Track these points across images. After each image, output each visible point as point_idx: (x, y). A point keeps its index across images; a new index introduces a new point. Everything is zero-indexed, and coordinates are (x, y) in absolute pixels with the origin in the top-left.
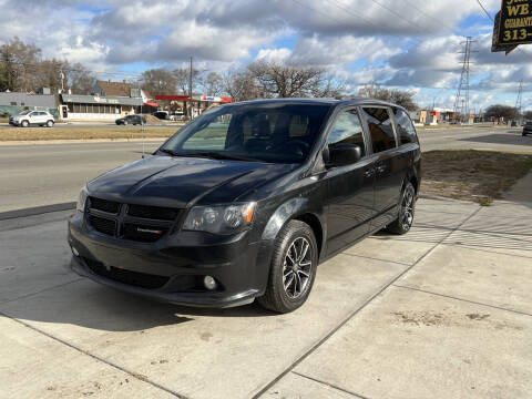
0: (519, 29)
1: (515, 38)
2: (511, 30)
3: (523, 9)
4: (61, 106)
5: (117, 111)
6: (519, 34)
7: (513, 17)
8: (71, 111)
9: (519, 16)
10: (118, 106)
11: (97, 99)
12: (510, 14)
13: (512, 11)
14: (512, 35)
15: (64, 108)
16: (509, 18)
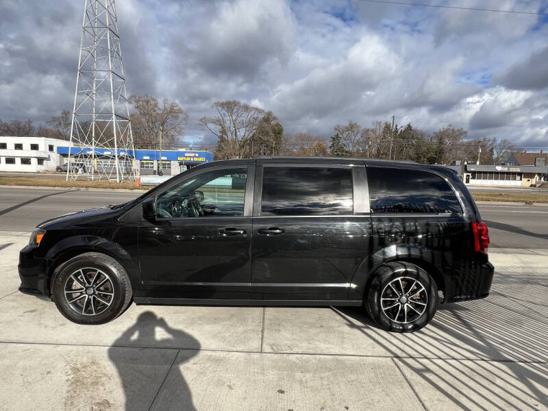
4: (465, 174)
5: (518, 178)
8: (474, 178)
10: (520, 174)
11: (499, 168)
15: (468, 176)
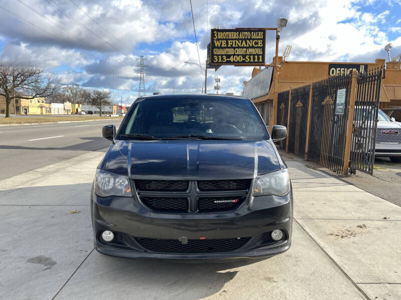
0: (222, 55)
1: (220, 61)
2: (218, 55)
3: (223, 43)
6: (222, 59)
7: (218, 47)
9: (221, 47)
12: (216, 46)
13: (217, 44)
14: (218, 59)
16: (216, 48)
